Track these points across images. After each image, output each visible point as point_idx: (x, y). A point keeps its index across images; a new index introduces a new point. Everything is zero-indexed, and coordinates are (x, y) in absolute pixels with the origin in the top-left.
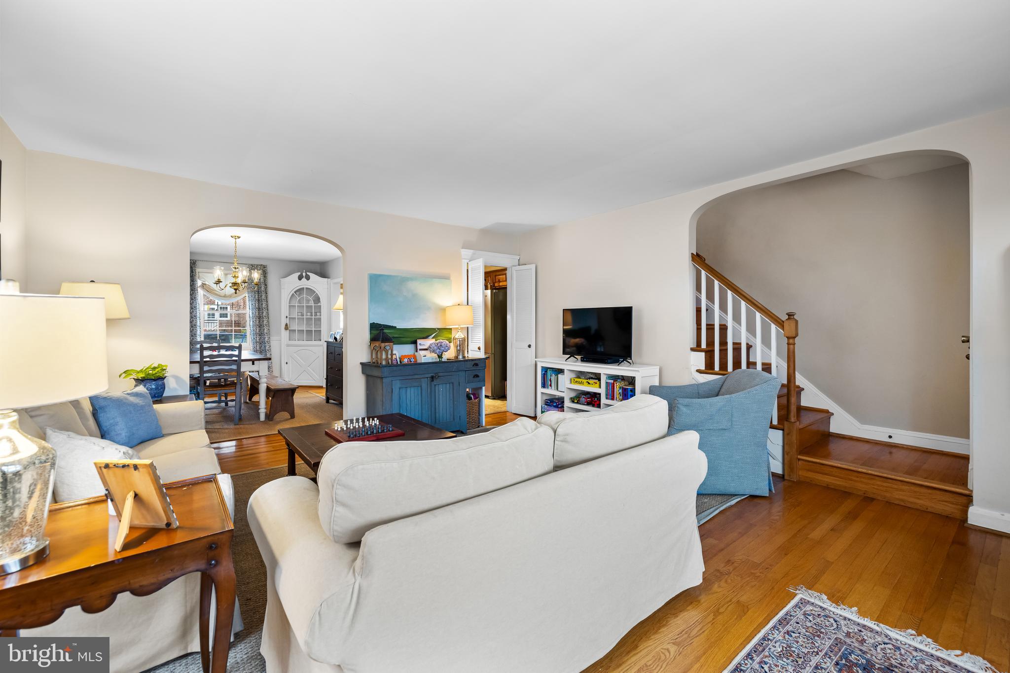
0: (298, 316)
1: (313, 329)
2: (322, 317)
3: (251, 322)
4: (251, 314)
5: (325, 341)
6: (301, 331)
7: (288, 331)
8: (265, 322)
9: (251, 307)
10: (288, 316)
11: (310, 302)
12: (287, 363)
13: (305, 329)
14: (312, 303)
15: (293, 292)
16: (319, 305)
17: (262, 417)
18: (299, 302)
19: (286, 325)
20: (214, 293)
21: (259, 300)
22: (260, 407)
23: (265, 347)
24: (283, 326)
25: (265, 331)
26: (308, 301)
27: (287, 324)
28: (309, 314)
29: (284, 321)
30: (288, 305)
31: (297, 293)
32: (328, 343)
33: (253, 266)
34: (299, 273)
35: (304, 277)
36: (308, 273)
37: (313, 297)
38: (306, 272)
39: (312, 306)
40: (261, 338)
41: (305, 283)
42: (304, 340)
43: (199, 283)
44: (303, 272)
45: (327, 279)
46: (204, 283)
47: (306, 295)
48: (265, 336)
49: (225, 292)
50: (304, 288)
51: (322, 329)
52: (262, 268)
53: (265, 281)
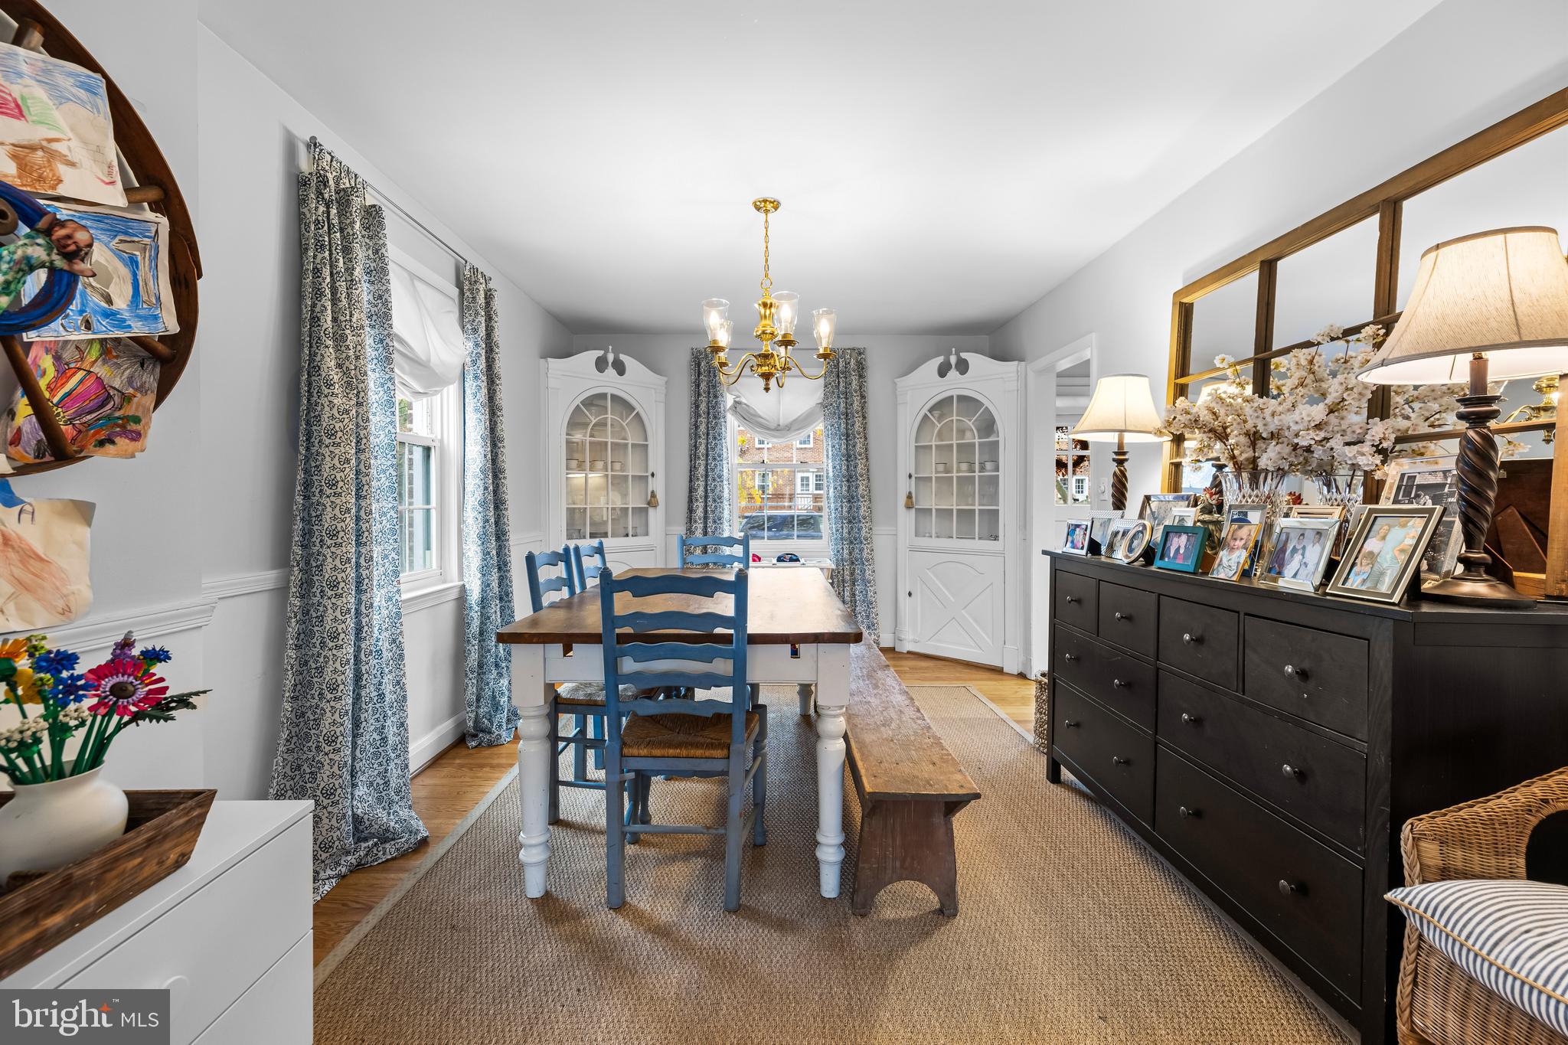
0: (937, 472)
1: (977, 507)
2: (1001, 473)
3: (831, 490)
4: (831, 470)
5: (1045, 552)
6: (944, 513)
7: (913, 511)
8: (861, 488)
9: (830, 453)
10: (913, 473)
11: (968, 434)
12: (910, 594)
13: (955, 507)
14: (973, 437)
15: (925, 410)
16: (991, 439)
17: (830, 884)
18: (942, 435)
19: (909, 496)
20: (757, 422)
21: (848, 435)
22: (820, 838)
23: (862, 550)
24: (902, 500)
25: (862, 512)
26: (963, 431)
27: (910, 493)
28: (964, 466)
29: (904, 486)
30: (913, 444)
31: (936, 413)
32: (1055, 558)
33: (835, 353)
34: (941, 359)
35: (953, 366)
36: (964, 355)
37: (976, 420)
38: (957, 354)
39: (973, 445)
40: (852, 528)
41: (955, 384)
42: (954, 536)
43: (729, 400)
44: (951, 354)
45: (1016, 363)
46: (737, 400)
47: (957, 416)
48: (861, 525)
49: (779, 420)
50: (952, 397)
51: (1001, 508)
52: (854, 354)
53: (861, 388)
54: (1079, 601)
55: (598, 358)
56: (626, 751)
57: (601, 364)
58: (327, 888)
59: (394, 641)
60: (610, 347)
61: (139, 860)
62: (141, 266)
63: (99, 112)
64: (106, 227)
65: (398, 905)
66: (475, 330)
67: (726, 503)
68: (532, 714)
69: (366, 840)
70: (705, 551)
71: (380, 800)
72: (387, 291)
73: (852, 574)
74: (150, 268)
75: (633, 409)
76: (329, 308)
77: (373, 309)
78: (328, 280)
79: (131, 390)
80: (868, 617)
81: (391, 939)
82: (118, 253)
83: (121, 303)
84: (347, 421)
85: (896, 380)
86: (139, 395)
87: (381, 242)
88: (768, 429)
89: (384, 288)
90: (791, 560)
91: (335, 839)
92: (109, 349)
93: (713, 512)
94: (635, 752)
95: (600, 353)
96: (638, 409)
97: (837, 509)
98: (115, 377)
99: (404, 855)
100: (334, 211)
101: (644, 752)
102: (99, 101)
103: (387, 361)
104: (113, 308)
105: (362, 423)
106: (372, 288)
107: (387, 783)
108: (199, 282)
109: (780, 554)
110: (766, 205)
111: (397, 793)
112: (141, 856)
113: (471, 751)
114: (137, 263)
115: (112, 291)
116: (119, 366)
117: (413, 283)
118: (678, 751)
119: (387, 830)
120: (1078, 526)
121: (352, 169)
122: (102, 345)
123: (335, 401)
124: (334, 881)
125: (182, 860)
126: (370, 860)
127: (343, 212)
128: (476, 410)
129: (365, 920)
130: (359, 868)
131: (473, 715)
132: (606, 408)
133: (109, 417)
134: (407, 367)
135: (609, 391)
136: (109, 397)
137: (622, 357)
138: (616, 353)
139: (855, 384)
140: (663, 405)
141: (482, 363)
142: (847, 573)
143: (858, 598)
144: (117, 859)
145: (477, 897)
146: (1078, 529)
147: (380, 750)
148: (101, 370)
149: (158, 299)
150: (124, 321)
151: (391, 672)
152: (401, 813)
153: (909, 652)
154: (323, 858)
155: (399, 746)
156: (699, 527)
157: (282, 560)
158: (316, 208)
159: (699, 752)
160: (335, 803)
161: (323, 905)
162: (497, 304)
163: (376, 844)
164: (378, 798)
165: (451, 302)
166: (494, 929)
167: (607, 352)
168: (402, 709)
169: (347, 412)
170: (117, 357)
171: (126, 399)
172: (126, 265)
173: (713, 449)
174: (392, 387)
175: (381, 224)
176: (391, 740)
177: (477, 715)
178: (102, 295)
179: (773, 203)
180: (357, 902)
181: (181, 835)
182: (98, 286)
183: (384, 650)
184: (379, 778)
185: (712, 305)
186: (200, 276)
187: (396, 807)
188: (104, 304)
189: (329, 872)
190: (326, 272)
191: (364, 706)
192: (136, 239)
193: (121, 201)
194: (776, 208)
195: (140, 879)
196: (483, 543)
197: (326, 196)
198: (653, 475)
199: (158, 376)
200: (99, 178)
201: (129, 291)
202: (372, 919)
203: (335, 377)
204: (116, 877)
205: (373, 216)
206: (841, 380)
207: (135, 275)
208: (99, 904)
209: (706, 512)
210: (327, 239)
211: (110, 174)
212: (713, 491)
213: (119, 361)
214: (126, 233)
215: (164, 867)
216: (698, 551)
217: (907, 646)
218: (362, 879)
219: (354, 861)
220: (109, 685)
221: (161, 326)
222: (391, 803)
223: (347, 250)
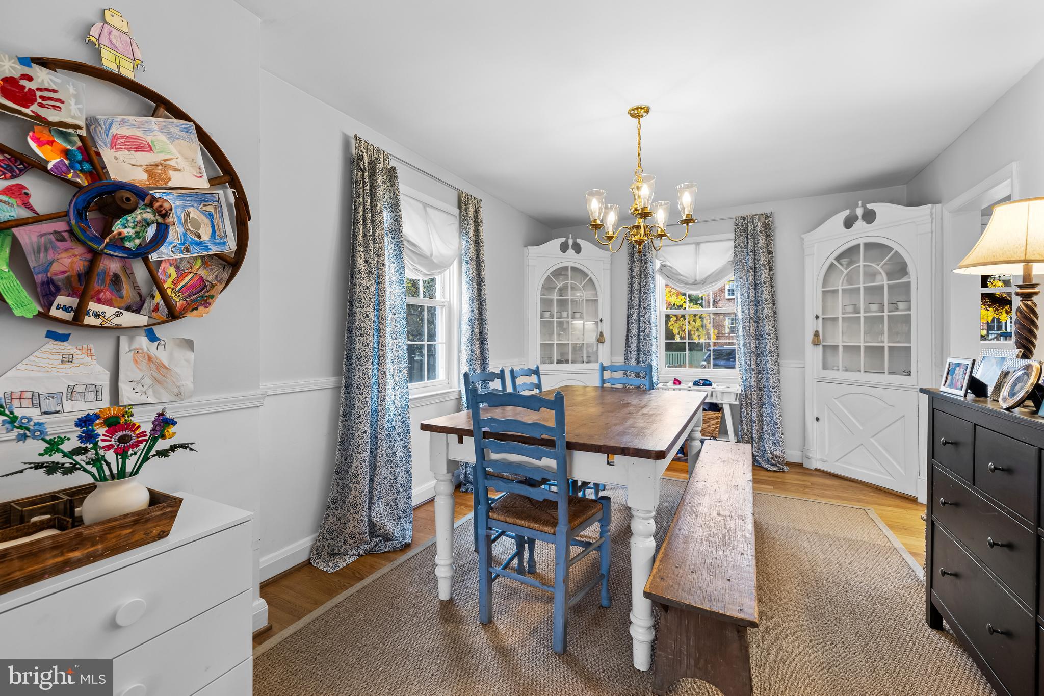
0: (845, 313)
1: (886, 345)
2: (913, 313)
3: (740, 330)
4: (740, 313)
5: (922, 390)
6: (852, 349)
7: (820, 347)
8: (768, 328)
9: (740, 300)
10: (820, 314)
11: (878, 278)
12: (817, 419)
13: (862, 344)
14: (883, 280)
15: (832, 259)
16: (903, 281)
17: (640, 659)
18: (850, 279)
19: (816, 334)
20: (678, 279)
22: (632, 618)
23: (769, 379)
24: (810, 337)
26: (872, 275)
27: (817, 332)
28: (872, 307)
29: (811, 326)
30: (820, 290)
31: (845, 261)
32: (935, 399)
33: (744, 219)
34: (847, 213)
35: (860, 217)
36: (870, 206)
37: (885, 264)
38: (864, 206)
39: (882, 287)
40: (760, 361)
41: (862, 233)
42: (862, 370)
43: (657, 264)
44: (857, 206)
45: (930, 205)
46: (663, 263)
47: (864, 261)
48: (767, 358)
49: (696, 276)
50: (859, 245)
51: (913, 345)
52: (763, 219)
53: (768, 245)
54: (956, 444)
55: (562, 244)
56: (491, 515)
57: (564, 248)
58: (351, 560)
59: (404, 422)
60: (571, 235)
61: (130, 531)
62: (215, 217)
63: (192, 142)
64: (196, 199)
65: (374, 581)
66: (467, 233)
67: (654, 340)
68: (442, 478)
69: (377, 537)
70: (638, 375)
71: (392, 515)
72: (400, 215)
73: (760, 398)
74: (220, 218)
75: (587, 276)
76: (361, 229)
77: (393, 228)
78: (362, 213)
79: (216, 282)
80: (774, 435)
81: (361, 601)
82: (203, 212)
83: (206, 237)
84: (367, 293)
85: (803, 236)
86: (218, 284)
87: (396, 187)
88: (687, 284)
89: (398, 214)
90: (704, 385)
91: (357, 533)
92: (206, 261)
93: (644, 347)
94: (496, 516)
95: (563, 240)
96: (591, 275)
97: (745, 345)
98: (208, 275)
99: (395, 551)
100: (366, 174)
101: (501, 518)
102: (192, 136)
103: (400, 257)
104: (202, 240)
105: (381, 292)
106: (392, 215)
107: (397, 506)
108: (249, 223)
109: (696, 380)
110: (638, 113)
111: (404, 512)
112: (130, 529)
113: (461, 494)
114: (212, 215)
115: (201, 232)
116: (212, 270)
117: (426, 211)
118: (523, 522)
119: (389, 534)
120: (959, 365)
121: (381, 148)
122: (202, 259)
123: (362, 282)
124: (355, 557)
125: (163, 535)
126: (377, 550)
127: (373, 174)
128: (467, 283)
129: (355, 586)
130: (370, 553)
131: (463, 472)
132: (568, 275)
133: (202, 297)
134: (416, 259)
135: (570, 265)
136: (206, 286)
137: (579, 241)
138: (574, 238)
139: (761, 242)
140: (609, 272)
141: (472, 251)
142: (754, 397)
143: (765, 419)
144: (113, 529)
145: (414, 590)
146: (958, 368)
147: (393, 485)
148: (202, 273)
149: (225, 233)
150: (207, 246)
151: (401, 440)
152: (405, 524)
153: (816, 470)
154: (350, 543)
155: (406, 484)
156: (633, 357)
157: (338, 373)
158: (357, 174)
159: (536, 526)
160: (357, 513)
161: (345, 570)
162: (483, 215)
163: (381, 541)
164: (391, 514)
165: (453, 218)
166: (411, 613)
167: (568, 238)
168: (408, 463)
169: (368, 288)
170: (211, 265)
171: (212, 286)
172: (207, 217)
173: (644, 301)
174: (403, 272)
175: (396, 178)
176: (400, 480)
177: (466, 472)
178: (195, 234)
179: (643, 108)
180: (359, 573)
181: (160, 521)
182: (193, 230)
183: (397, 427)
184: (392, 502)
185: (592, 194)
186: (249, 219)
187: (402, 521)
188: (197, 239)
189: (354, 551)
190: (361, 209)
191: (378, 459)
192: (210, 203)
193: (206, 185)
194: (647, 112)
195: (133, 540)
196: (471, 365)
197: (362, 166)
198: (601, 320)
199: (229, 274)
200: (194, 175)
201: (210, 230)
202: (359, 586)
203: (363, 268)
204: (115, 537)
205: (392, 174)
206: (749, 241)
207: (212, 222)
208: (105, 550)
209: (638, 346)
210: (362, 190)
211: (200, 172)
212: (644, 331)
213: (212, 267)
214: (205, 201)
215: (150, 537)
216: (633, 375)
217: (815, 464)
218: (370, 560)
219: (368, 548)
220: (119, 436)
221: (227, 247)
222: (399, 518)
223: (373, 196)
